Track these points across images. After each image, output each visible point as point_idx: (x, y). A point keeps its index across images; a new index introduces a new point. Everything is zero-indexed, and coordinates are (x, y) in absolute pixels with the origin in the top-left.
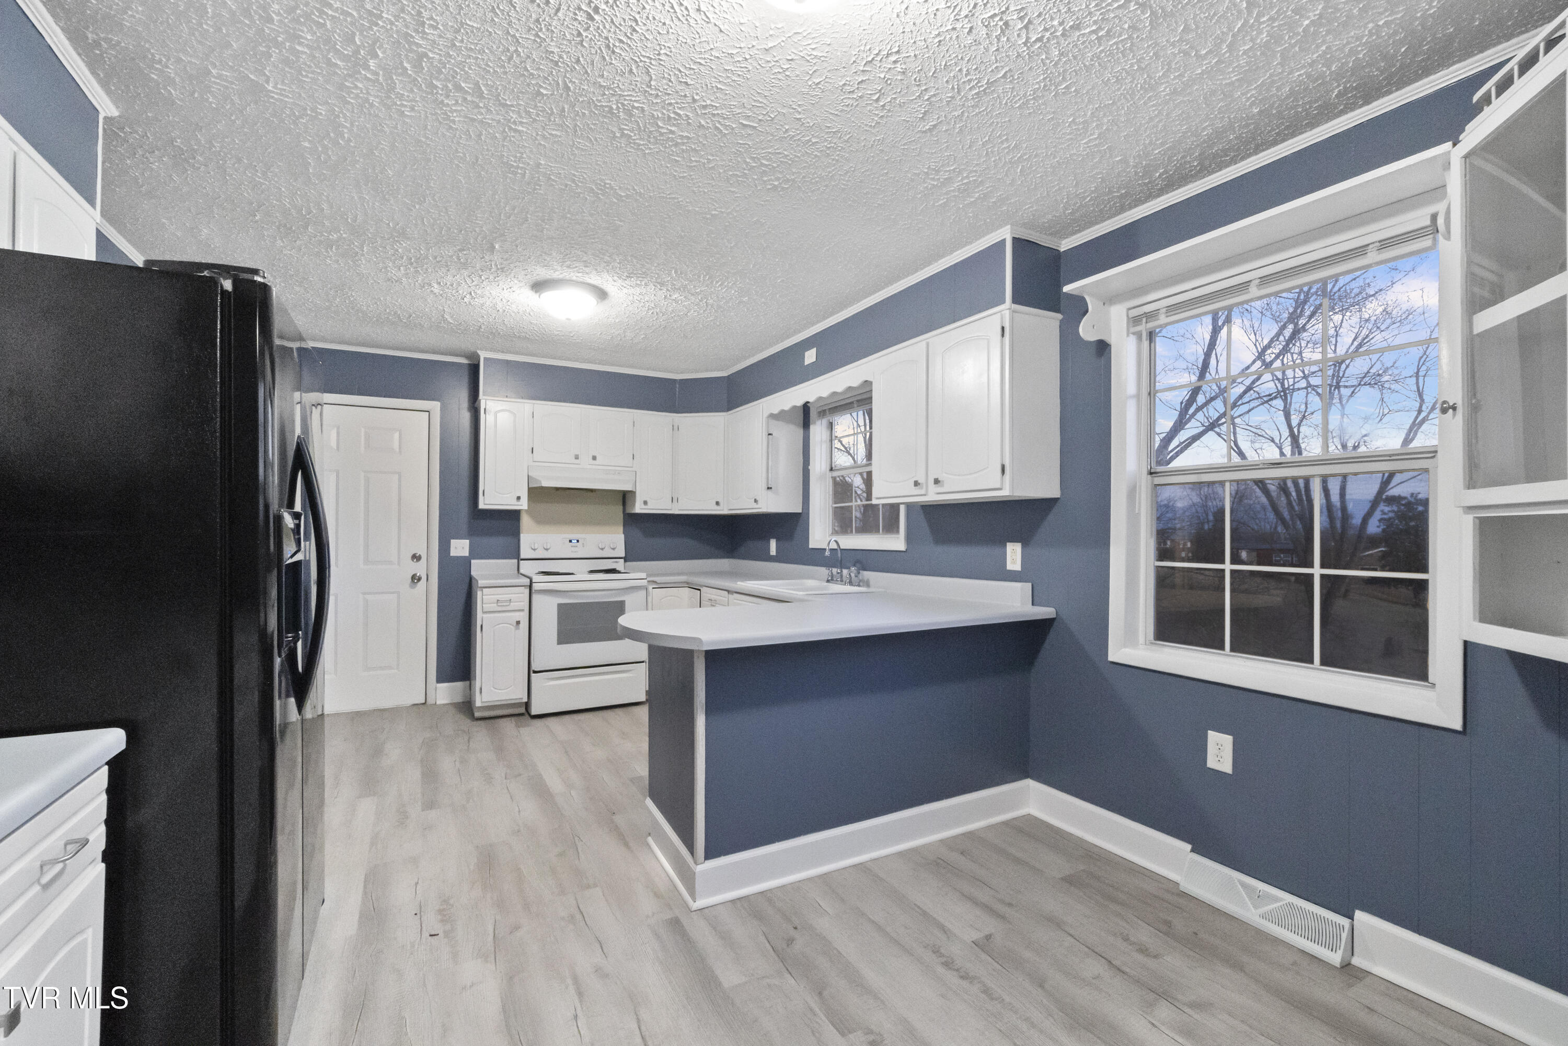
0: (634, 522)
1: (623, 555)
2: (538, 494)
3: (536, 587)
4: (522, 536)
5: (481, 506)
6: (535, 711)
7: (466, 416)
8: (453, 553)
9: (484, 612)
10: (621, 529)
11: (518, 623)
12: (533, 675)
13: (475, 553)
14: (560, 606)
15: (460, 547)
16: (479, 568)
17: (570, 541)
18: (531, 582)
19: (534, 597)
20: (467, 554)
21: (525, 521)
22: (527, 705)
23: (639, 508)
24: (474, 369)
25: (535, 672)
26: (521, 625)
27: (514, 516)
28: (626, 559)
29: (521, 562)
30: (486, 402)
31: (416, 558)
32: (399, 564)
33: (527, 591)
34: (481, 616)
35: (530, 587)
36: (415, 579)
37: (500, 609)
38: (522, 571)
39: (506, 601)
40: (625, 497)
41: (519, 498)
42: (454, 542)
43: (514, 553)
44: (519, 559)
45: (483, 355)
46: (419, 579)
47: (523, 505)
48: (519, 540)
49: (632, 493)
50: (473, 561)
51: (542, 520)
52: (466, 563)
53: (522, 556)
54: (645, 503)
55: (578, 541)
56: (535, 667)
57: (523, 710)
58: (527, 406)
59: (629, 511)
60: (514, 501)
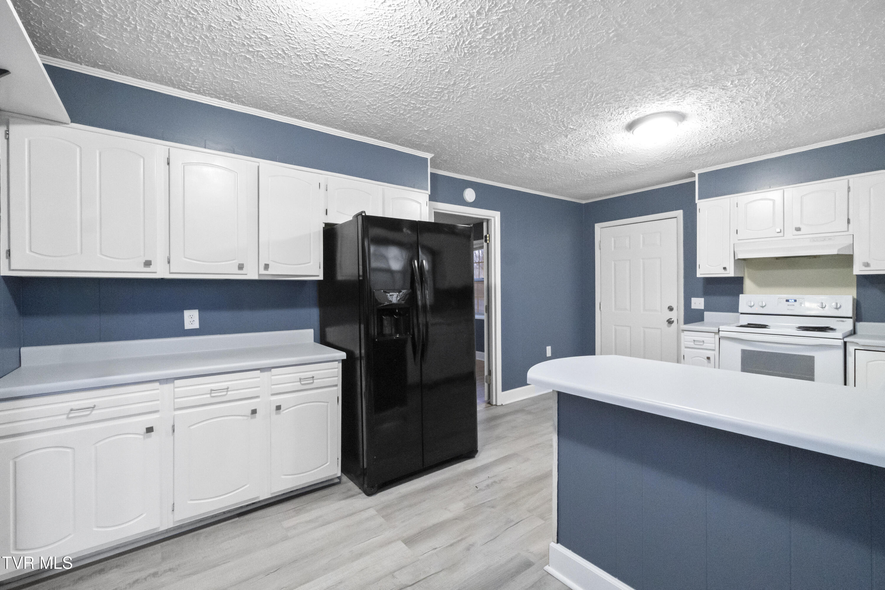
3: (722, 334)
4: (742, 296)
5: (697, 275)
8: (694, 306)
11: (708, 358)
13: (708, 308)
14: (744, 352)
15: (698, 303)
17: (788, 301)
18: (719, 330)
20: (703, 308)
21: (747, 285)
26: (711, 361)
27: (739, 281)
29: (736, 315)
31: (671, 309)
32: (661, 312)
33: (717, 337)
35: (718, 334)
36: (670, 322)
37: (695, 346)
39: (701, 342)
41: (725, 268)
42: (694, 300)
43: (734, 308)
44: (735, 312)
45: (697, 172)
46: (673, 322)
48: (740, 300)
50: (705, 313)
52: (702, 313)
53: (740, 311)
55: (795, 301)
60: (722, 271)
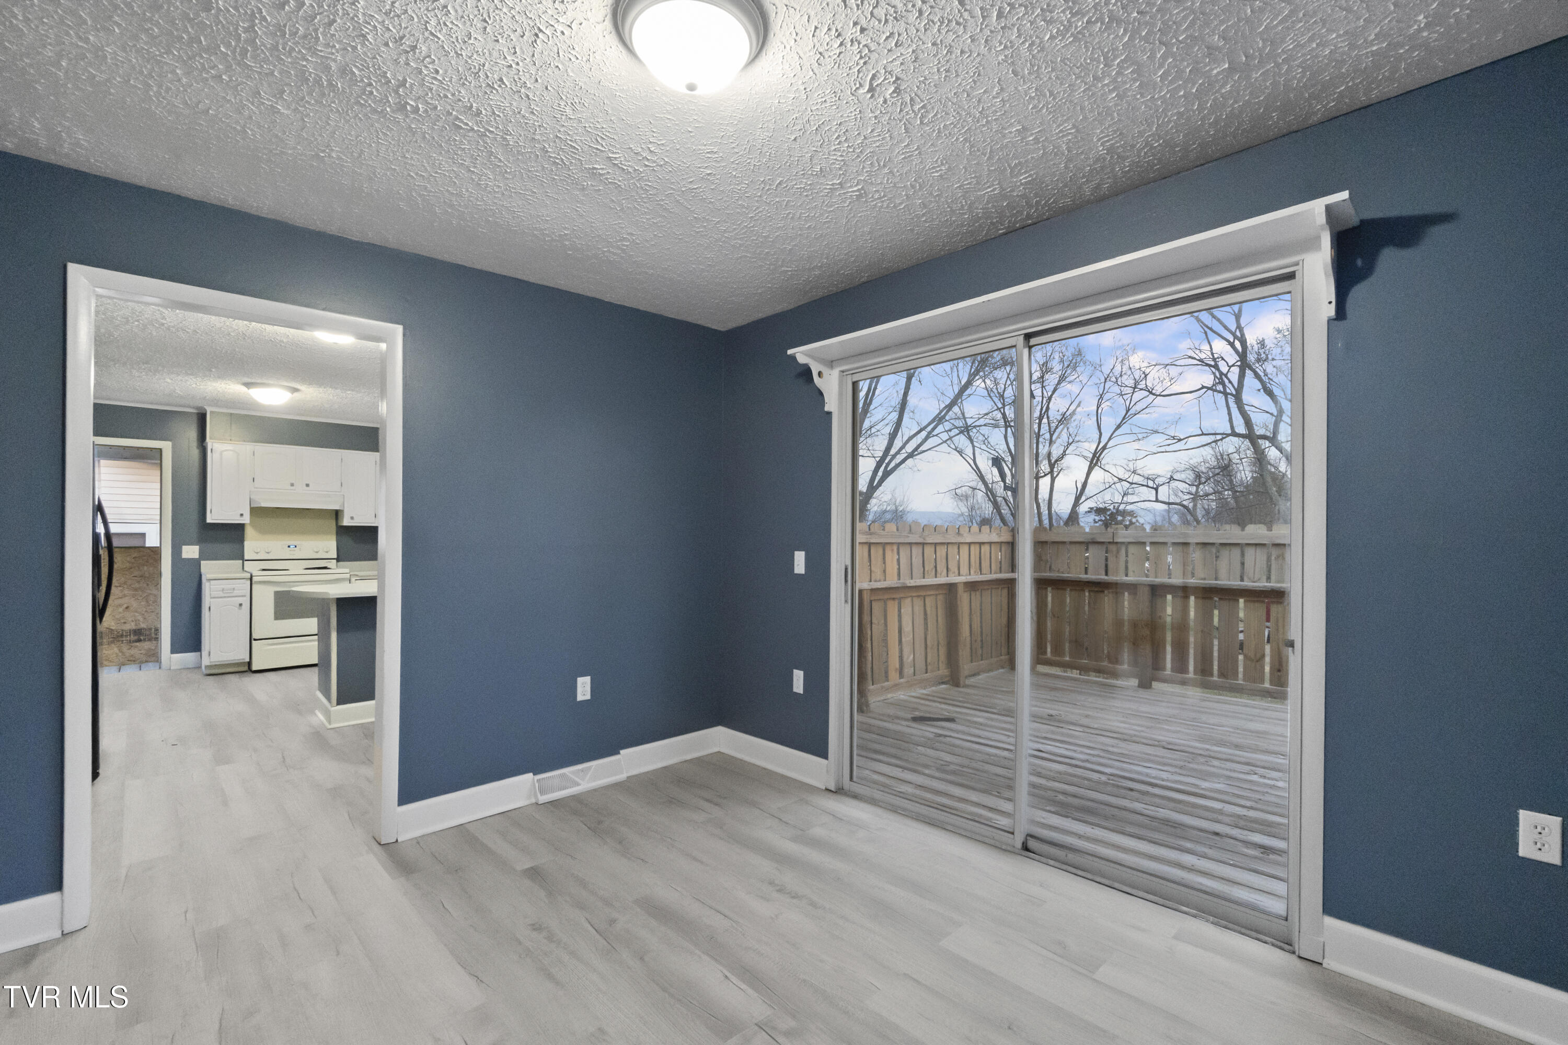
0: (344, 532)
1: (335, 557)
2: (258, 512)
3: (255, 579)
4: (246, 543)
5: (209, 520)
6: (254, 668)
7: (195, 453)
8: (184, 555)
9: (211, 598)
10: (334, 537)
11: (241, 605)
12: (253, 642)
13: (204, 556)
14: (276, 593)
15: (191, 552)
16: (209, 568)
17: (289, 547)
18: (252, 576)
19: (254, 586)
20: (197, 557)
21: (249, 532)
22: (250, 664)
23: (346, 522)
24: (201, 419)
25: (255, 640)
26: (243, 606)
27: (240, 528)
28: (338, 559)
29: (245, 562)
30: (211, 443)
33: (249, 582)
34: (207, 600)
35: (251, 579)
37: (226, 595)
38: (246, 569)
39: (230, 589)
40: (337, 514)
41: (242, 515)
42: (185, 548)
43: (240, 556)
44: (243, 560)
45: (209, 410)
47: (246, 520)
48: (243, 546)
49: (342, 511)
50: (202, 562)
51: (263, 531)
52: (196, 563)
53: (246, 558)
54: (352, 518)
55: (296, 547)
56: (254, 636)
57: (246, 668)
58: (248, 447)
59: (340, 524)
60: (238, 517)
